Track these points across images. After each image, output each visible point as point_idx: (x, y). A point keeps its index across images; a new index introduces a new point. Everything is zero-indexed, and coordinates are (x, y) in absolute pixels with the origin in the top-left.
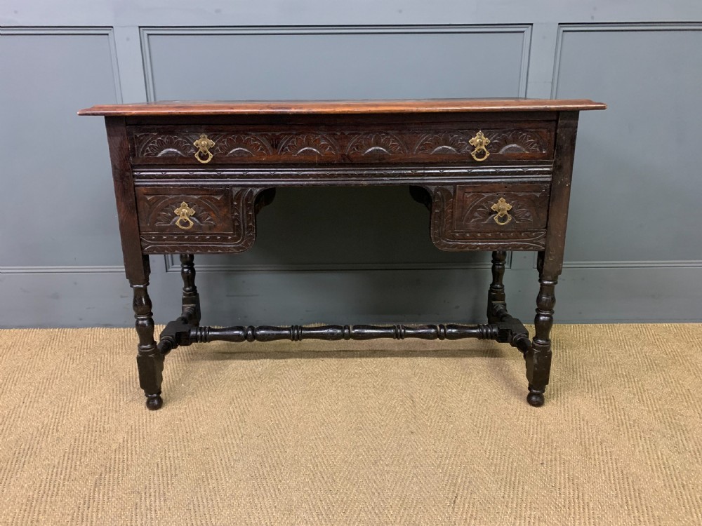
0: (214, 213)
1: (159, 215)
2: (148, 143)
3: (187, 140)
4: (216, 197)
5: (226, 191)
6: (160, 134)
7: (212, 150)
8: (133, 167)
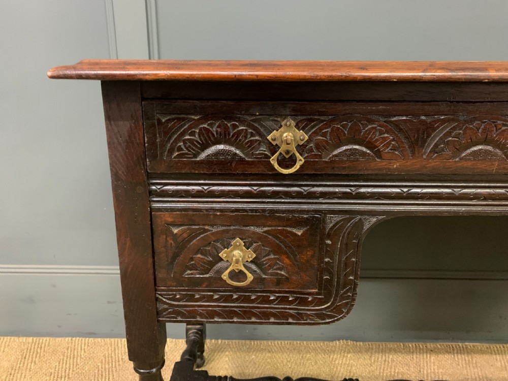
0: (288, 257)
1: (192, 259)
2: (183, 134)
3: (255, 129)
4: (294, 231)
5: (314, 223)
6: (205, 119)
7: (301, 148)
8: (150, 176)
